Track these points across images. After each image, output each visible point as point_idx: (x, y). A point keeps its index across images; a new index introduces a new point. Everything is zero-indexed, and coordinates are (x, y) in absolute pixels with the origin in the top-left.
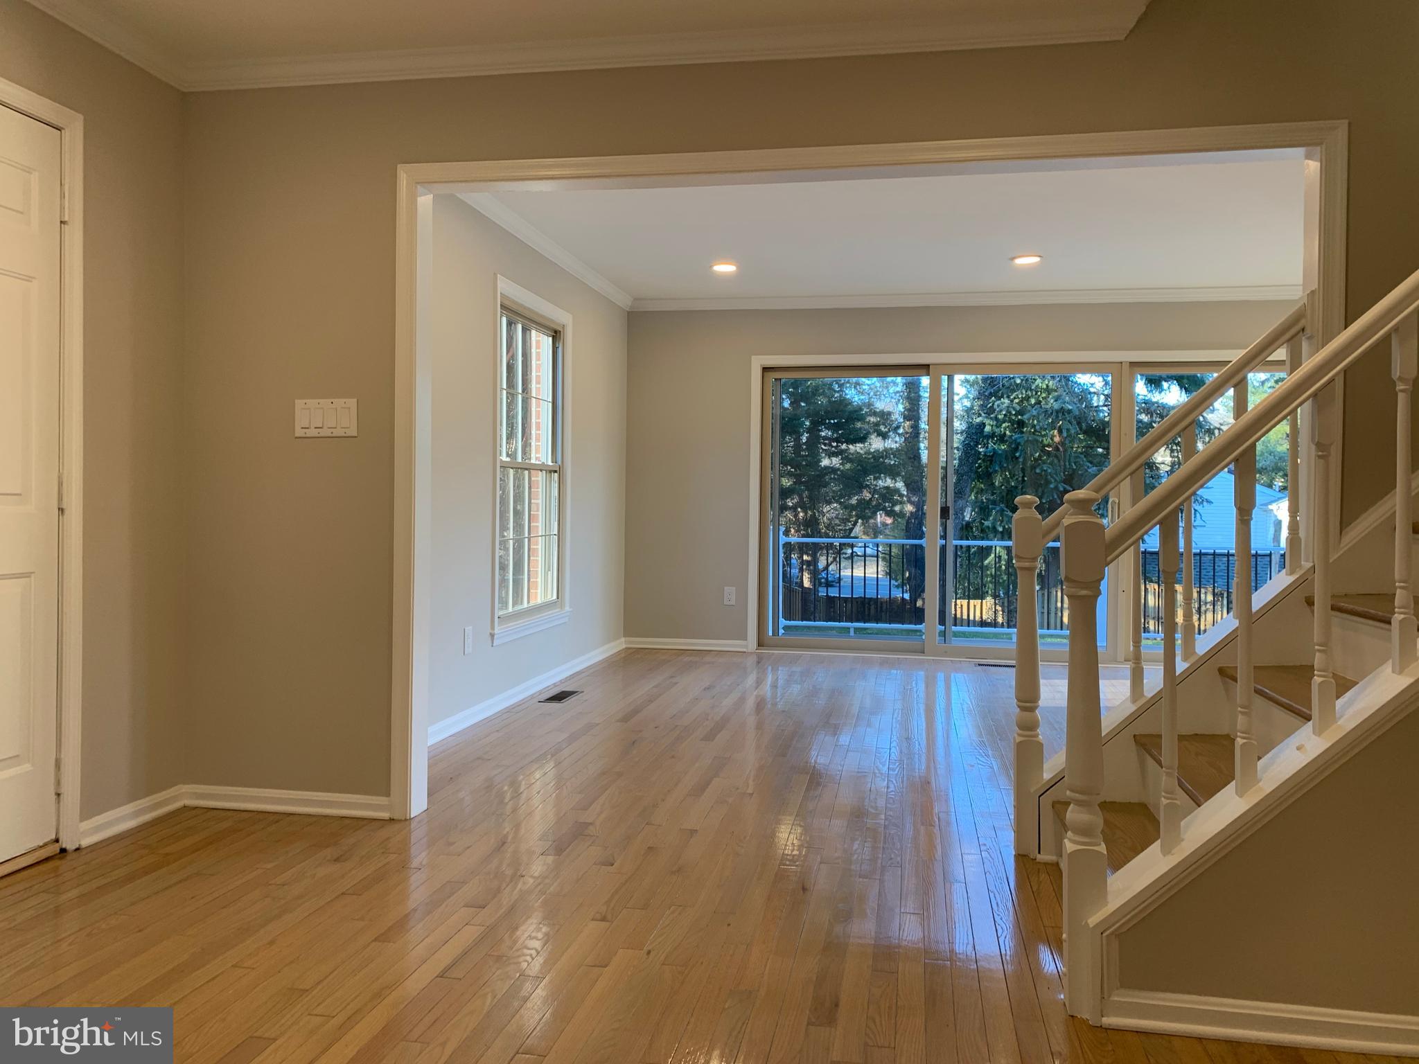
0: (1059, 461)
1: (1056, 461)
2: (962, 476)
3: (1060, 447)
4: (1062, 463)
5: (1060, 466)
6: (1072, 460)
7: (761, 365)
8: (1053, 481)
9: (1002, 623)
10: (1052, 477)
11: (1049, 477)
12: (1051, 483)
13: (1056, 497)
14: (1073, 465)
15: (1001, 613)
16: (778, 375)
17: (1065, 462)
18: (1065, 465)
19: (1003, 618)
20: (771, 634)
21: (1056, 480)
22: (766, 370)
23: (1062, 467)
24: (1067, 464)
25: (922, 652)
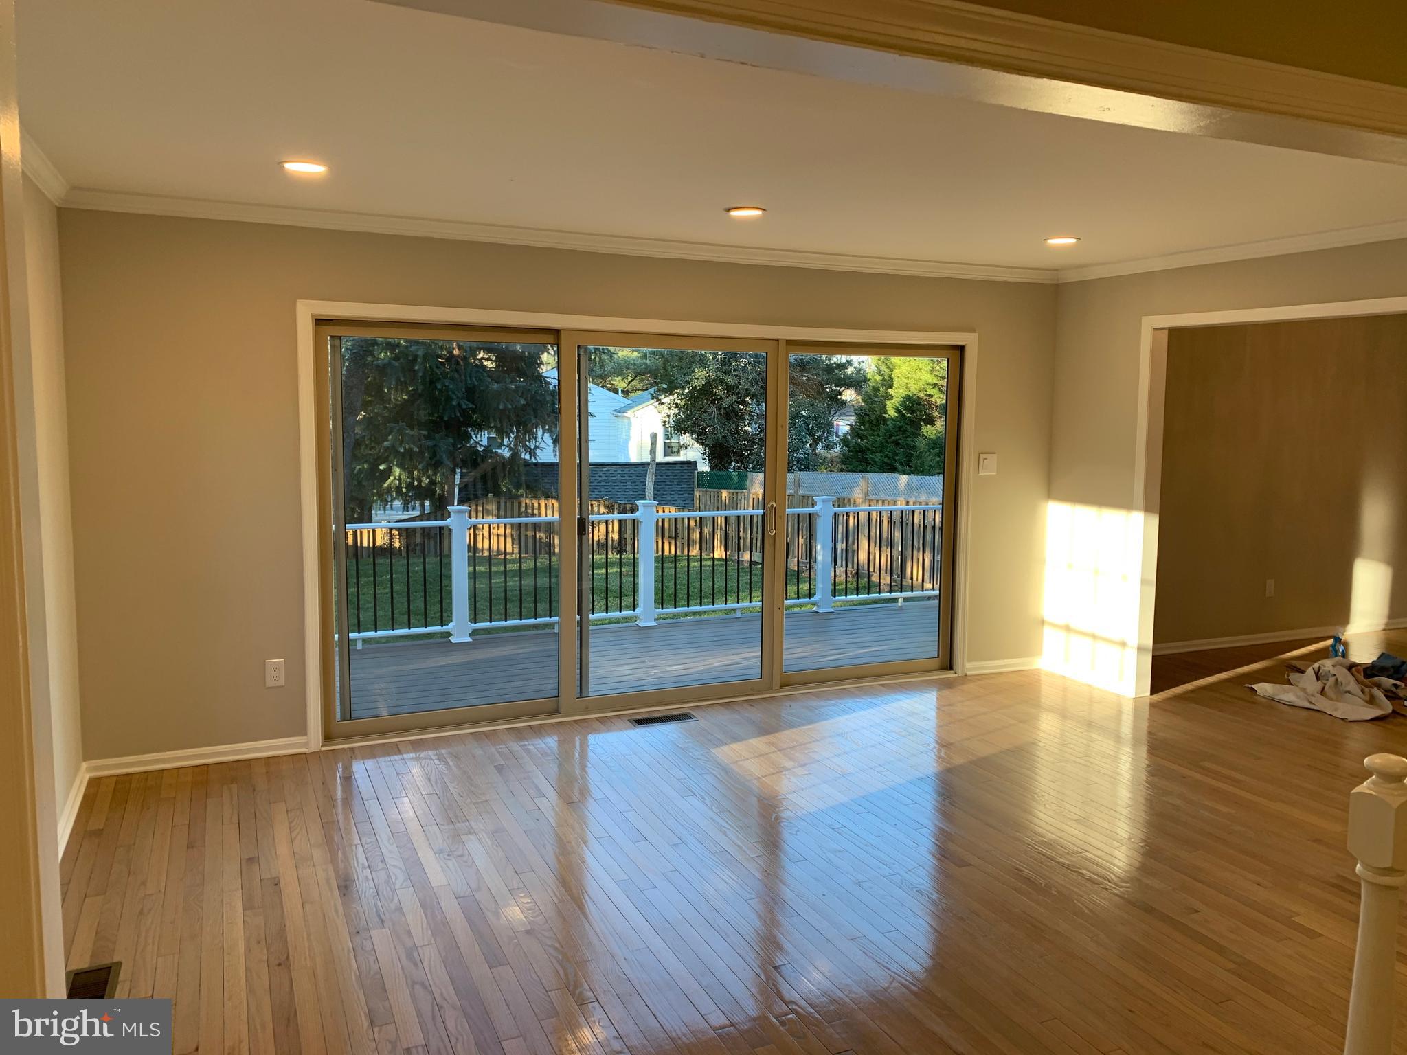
0: (460, 376)
1: (456, 376)
2: (352, 389)
3: (460, 361)
4: (463, 378)
5: (461, 382)
6: (474, 375)
7: (312, 315)
8: (455, 397)
9: (400, 548)
10: (454, 393)
11: (450, 393)
12: (452, 399)
13: (459, 415)
14: (474, 379)
15: (398, 537)
16: (337, 331)
17: (466, 377)
18: (466, 380)
19: (400, 542)
20: (338, 716)
21: (458, 397)
22: (319, 322)
23: (464, 383)
24: (468, 379)
25: (557, 712)
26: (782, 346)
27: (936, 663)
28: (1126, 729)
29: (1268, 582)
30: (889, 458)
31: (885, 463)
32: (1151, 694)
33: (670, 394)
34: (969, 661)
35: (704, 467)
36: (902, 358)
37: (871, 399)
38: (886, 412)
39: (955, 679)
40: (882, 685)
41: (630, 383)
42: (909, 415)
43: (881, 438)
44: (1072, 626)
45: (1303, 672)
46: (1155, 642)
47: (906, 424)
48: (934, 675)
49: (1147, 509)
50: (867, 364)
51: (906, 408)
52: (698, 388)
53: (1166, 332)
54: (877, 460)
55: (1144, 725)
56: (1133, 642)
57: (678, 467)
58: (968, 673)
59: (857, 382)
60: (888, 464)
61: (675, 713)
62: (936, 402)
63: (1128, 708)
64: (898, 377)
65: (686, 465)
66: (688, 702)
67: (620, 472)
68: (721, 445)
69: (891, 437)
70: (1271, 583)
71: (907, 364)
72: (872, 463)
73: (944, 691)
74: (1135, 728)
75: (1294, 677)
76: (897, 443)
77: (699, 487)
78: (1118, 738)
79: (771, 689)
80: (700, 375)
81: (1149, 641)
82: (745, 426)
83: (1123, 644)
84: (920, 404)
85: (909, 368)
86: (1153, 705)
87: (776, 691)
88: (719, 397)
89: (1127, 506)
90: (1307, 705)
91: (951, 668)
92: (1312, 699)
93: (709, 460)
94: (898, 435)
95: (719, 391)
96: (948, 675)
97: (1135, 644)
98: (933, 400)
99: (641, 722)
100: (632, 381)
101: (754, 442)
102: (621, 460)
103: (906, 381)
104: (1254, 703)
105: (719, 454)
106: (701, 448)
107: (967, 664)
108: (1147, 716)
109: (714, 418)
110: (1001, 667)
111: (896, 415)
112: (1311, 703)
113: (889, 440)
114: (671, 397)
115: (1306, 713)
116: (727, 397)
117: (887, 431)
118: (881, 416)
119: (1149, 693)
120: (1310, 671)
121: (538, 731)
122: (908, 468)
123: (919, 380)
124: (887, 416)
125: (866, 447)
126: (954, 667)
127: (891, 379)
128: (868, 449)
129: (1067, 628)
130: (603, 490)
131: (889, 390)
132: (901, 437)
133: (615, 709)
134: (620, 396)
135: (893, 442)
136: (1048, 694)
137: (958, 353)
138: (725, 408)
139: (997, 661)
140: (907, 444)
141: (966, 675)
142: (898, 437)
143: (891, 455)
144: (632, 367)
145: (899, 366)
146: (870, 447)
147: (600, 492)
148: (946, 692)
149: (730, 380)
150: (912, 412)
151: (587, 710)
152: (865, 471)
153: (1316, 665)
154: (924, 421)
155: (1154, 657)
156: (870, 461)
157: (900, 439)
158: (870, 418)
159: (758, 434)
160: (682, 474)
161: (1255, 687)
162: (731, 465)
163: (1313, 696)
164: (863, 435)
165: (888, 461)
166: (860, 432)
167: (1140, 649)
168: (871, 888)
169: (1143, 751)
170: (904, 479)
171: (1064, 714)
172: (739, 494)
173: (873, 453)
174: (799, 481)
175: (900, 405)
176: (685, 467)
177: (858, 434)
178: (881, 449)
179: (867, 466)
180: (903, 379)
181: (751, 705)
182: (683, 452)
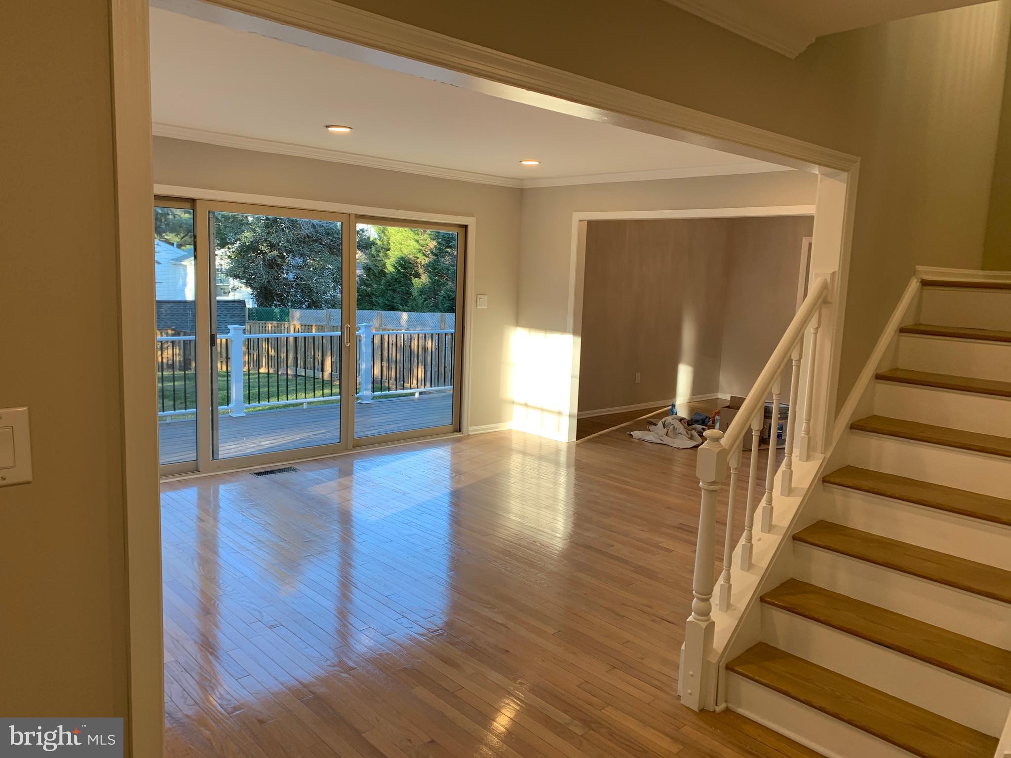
25: (197, 470)
26: (352, 217)
27: (451, 428)
28: (563, 459)
29: (637, 374)
30: (388, 301)
31: (386, 304)
32: (577, 440)
33: (223, 248)
34: (471, 426)
35: (250, 304)
36: (396, 228)
37: (374, 257)
38: (385, 267)
39: (462, 437)
40: (418, 443)
41: (182, 238)
42: (402, 271)
43: (382, 286)
44: (529, 404)
45: (656, 425)
46: (578, 411)
47: (401, 277)
48: (450, 436)
49: (575, 333)
50: (371, 231)
51: (401, 265)
52: (247, 244)
53: (586, 222)
54: (380, 302)
55: (573, 456)
56: (567, 412)
57: (230, 305)
58: (470, 433)
59: (366, 245)
60: (388, 306)
61: (284, 467)
62: (421, 262)
63: (564, 448)
64: (394, 243)
65: (237, 303)
66: (290, 460)
67: (183, 307)
68: (266, 288)
69: (390, 286)
70: (638, 374)
71: (400, 234)
72: (377, 305)
73: (456, 444)
74: (568, 458)
75: (651, 427)
76: (394, 291)
77: (249, 320)
78: (557, 464)
79: (347, 449)
80: (247, 236)
81: (575, 411)
82: (284, 274)
83: (560, 413)
84: (410, 263)
85: (401, 237)
86: (577, 445)
87: (351, 450)
88: (264, 252)
89: (563, 330)
90: (660, 442)
91: (460, 431)
92: (662, 438)
93: (256, 299)
94: (395, 285)
95: (264, 248)
96: (459, 435)
97: (568, 413)
98: (418, 261)
99: (259, 474)
100: (184, 237)
101: (292, 286)
102: (180, 299)
103: (400, 246)
104: (633, 442)
105: (265, 295)
106: (249, 290)
107: (469, 428)
108: (574, 451)
109: (260, 267)
110: (491, 428)
111: (394, 270)
112: (661, 440)
113: (388, 288)
114: (223, 250)
115: (659, 446)
116: (270, 252)
117: (387, 281)
118: (382, 270)
119: (575, 439)
120: (660, 424)
121: (185, 484)
122: (406, 307)
123: (409, 246)
124: (386, 271)
125: (371, 292)
126: (462, 430)
127: (389, 244)
128: (373, 294)
129: (526, 405)
130: (168, 321)
131: (388, 252)
132: (397, 286)
133: (240, 467)
134: (174, 249)
135: (391, 290)
136: (516, 442)
137: (464, 229)
138: (268, 260)
139: (487, 426)
140: (402, 291)
141: (469, 435)
142: (395, 286)
143: (390, 299)
144: (185, 226)
145: (394, 235)
146: (374, 293)
147: (166, 323)
148: (457, 444)
149: (273, 239)
150: (405, 268)
151: (219, 468)
152: (371, 309)
153: (663, 420)
154: (413, 275)
155: (578, 420)
156: (375, 303)
157: (396, 288)
158: (374, 272)
159: (295, 281)
160: (234, 310)
161: (631, 433)
162: (273, 303)
163: (662, 436)
164: (369, 284)
165: (389, 303)
166: (367, 282)
167: (571, 416)
168: (435, 552)
169: (573, 470)
170: (405, 316)
171: (524, 453)
172: (282, 325)
173: (377, 297)
174: (330, 316)
175: (396, 263)
176: (236, 304)
177: (365, 283)
178: (383, 295)
179: (372, 306)
180: (397, 244)
181: (334, 460)
182: (231, 294)
